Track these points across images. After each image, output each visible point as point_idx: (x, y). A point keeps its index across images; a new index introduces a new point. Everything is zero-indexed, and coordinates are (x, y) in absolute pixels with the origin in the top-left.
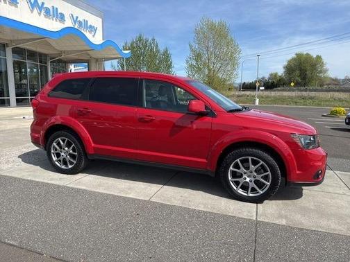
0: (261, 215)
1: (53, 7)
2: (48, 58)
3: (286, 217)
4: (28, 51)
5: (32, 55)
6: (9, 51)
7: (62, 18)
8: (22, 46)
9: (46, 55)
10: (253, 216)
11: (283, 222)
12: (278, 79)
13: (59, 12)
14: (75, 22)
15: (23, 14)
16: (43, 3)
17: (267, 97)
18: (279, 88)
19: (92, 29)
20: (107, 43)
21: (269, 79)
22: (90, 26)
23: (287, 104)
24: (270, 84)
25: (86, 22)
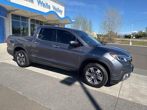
0: (121, 95)
1: (46, 3)
2: (43, 23)
3: (133, 98)
4: (36, 20)
5: (38, 22)
6: (29, 20)
7: (49, 7)
8: (34, 18)
9: (42, 22)
10: (117, 95)
11: (131, 100)
12: (143, 33)
13: (48, 5)
14: (54, 9)
15: (35, 6)
16: (42, 2)
17: (136, 42)
18: (143, 38)
19: (61, 11)
20: (66, 17)
21: (138, 33)
22: (60, 10)
23: (146, 46)
24: (138, 36)
25: (58, 9)
